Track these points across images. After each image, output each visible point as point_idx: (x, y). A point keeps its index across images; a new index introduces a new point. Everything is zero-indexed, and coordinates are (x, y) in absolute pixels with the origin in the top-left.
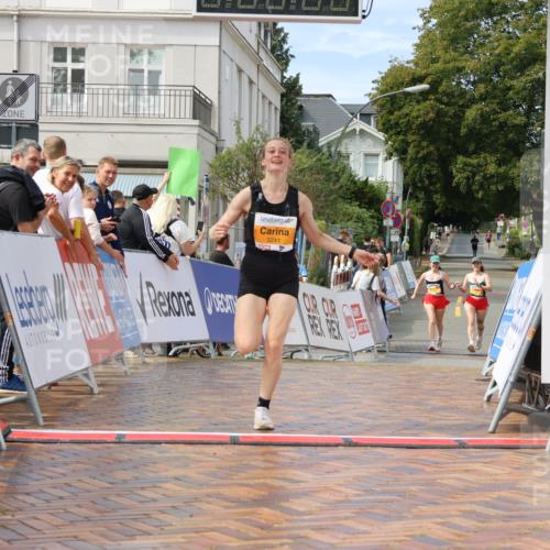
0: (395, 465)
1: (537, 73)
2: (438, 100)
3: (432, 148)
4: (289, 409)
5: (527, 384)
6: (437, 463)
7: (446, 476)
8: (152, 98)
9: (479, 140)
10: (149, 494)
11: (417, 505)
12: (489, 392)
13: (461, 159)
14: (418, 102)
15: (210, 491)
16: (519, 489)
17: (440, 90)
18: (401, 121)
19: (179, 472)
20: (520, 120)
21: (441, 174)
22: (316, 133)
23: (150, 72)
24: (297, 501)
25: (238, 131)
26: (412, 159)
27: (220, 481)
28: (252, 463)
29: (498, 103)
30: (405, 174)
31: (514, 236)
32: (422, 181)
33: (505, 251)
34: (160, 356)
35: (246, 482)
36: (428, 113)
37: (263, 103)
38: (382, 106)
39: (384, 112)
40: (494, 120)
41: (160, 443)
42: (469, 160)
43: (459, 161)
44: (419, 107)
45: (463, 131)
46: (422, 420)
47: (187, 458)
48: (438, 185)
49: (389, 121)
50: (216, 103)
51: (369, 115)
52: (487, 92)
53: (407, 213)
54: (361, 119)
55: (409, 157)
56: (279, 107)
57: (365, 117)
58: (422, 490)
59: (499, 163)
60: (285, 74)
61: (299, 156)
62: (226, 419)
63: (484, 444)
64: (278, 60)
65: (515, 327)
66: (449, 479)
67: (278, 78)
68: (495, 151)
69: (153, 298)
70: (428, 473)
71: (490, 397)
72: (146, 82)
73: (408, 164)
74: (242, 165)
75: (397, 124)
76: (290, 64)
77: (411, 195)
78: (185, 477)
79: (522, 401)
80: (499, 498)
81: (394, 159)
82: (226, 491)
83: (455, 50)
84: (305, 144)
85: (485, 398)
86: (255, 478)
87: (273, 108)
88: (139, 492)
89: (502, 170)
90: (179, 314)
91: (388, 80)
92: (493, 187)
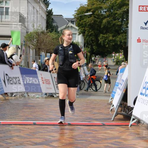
0: (84, 131)
1: (124, 9)
2: (94, 17)
3: (93, 32)
4: (51, 113)
5: (123, 106)
6: (97, 131)
7: (99, 135)
8: (6, 16)
9: (107, 29)
10: (9, 141)
11: (91, 144)
12: (112, 108)
13: (101, 35)
14: (89, 18)
15: (28, 140)
16: (122, 139)
17: (95, 13)
18: (83, 23)
19: (18, 134)
20: (119, 23)
21: (95, 40)
22: (57, 27)
23: (6, 8)
24: (54, 143)
25: (33, 26)
26: (87, 35)
27: (31, 137)
28: (40, 131)
29: (113, 18)
30: (85, 40)
31: (117, 59)
32: (90, 42)
33: (115, 63)
34: (10, 96)
35: (39, 137)
36: (92, 21)
37: (41, 18)
38: (78, 19)
39: (78, 20)
40: (112, 23)
41: (11, 125)
42: (104, 35)
43: (101, 36)
44: (89, 19)
45: (102, 26)
46: (92, 117)
47: (20, 129)
48: (95, 43)
49: (80, 23)
50: (26, 18)
51: (73, 21)
52: (109, 14)
53: (85, 51)
54: (71, 23)
55: (86, 34)
56: (46, 19)
57: (72, 22)
58: (92, 139)
59: (113, 37)
60: (48, 9)
61: (52, 34)
62: (32, 117)
63: (110, 124)
64: (46, 4)
65: (119, 88)
66: (100, 136)
67: (46, 10)
68: (112, 33)
69: (8, 79)
70: (94, 134)
71: (112, 109)
72: (4, 11)
73: (85, 36)
74: (35, 37)
75: (82, 24)
76: (49, 6)
77: (86, 46)
78: (20, 135)
79: (121, 111)
80: (115, 142)
81: (81, 35)
82: (32, 140)
83: (100, 2)
84: (54, 31)
85: (110, 110)
86: (41, 136)
87: (44, 19)
88: (6, 141)
89: (114, 39)
90: (16, 84)
91: (79, 11)
92: (111, 44)
